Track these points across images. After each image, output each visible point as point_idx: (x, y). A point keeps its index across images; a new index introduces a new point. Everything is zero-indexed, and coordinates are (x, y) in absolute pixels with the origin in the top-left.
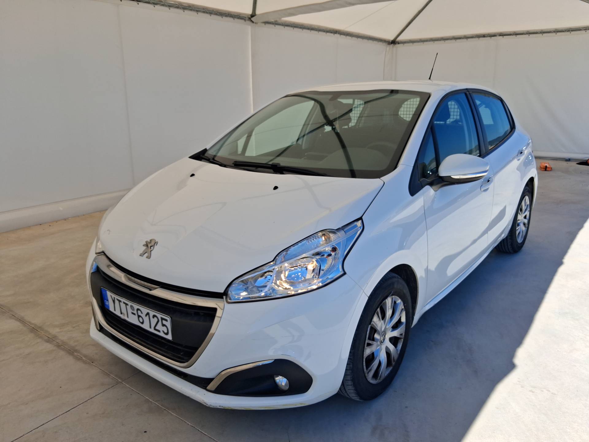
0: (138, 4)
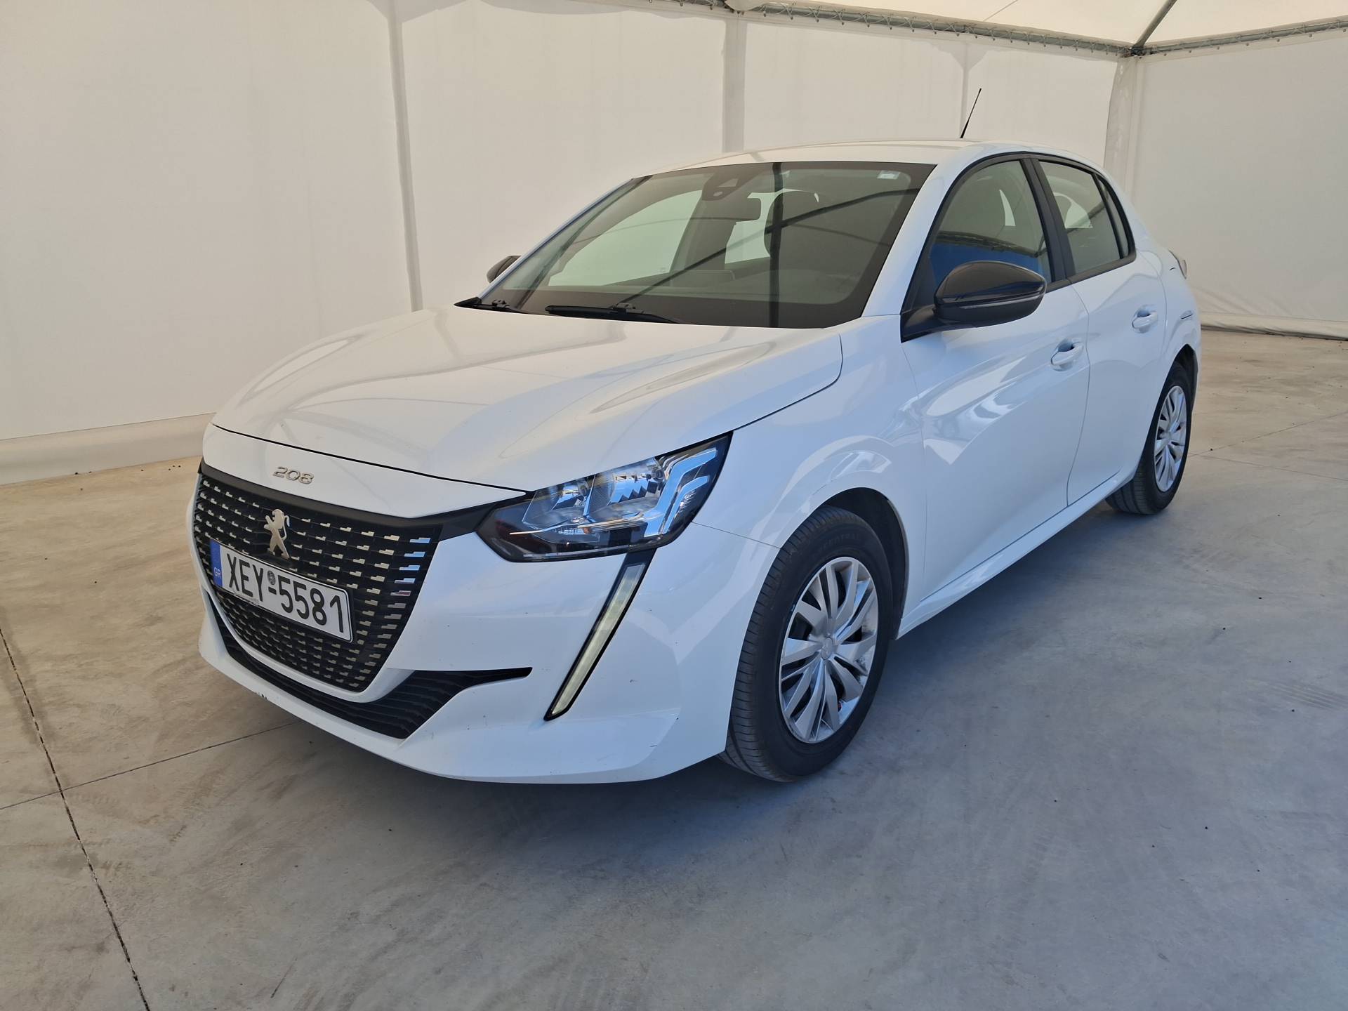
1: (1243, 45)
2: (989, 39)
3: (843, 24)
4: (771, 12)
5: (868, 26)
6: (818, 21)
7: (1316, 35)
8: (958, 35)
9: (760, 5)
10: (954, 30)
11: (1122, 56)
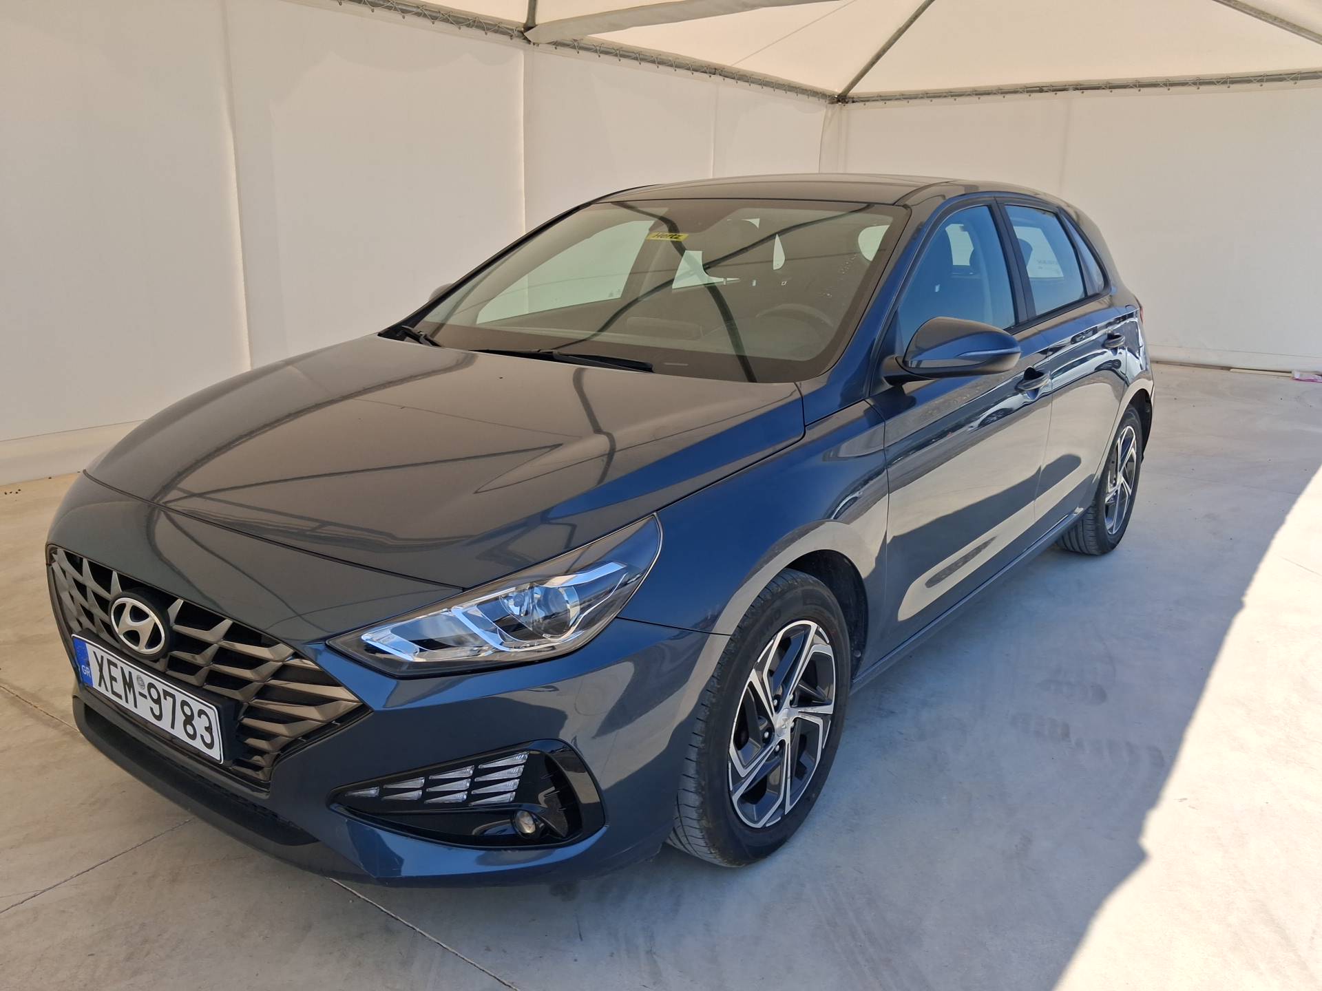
1: (927, 101)
2: (734, 82)
3: (620, 60)
4: (561, 46)
5: (640, 64)
6: (600, 57)
7: (983, 98)
8: (711, 76)
9: (556, 39)
10: (707, 71)
11: (829, 103)
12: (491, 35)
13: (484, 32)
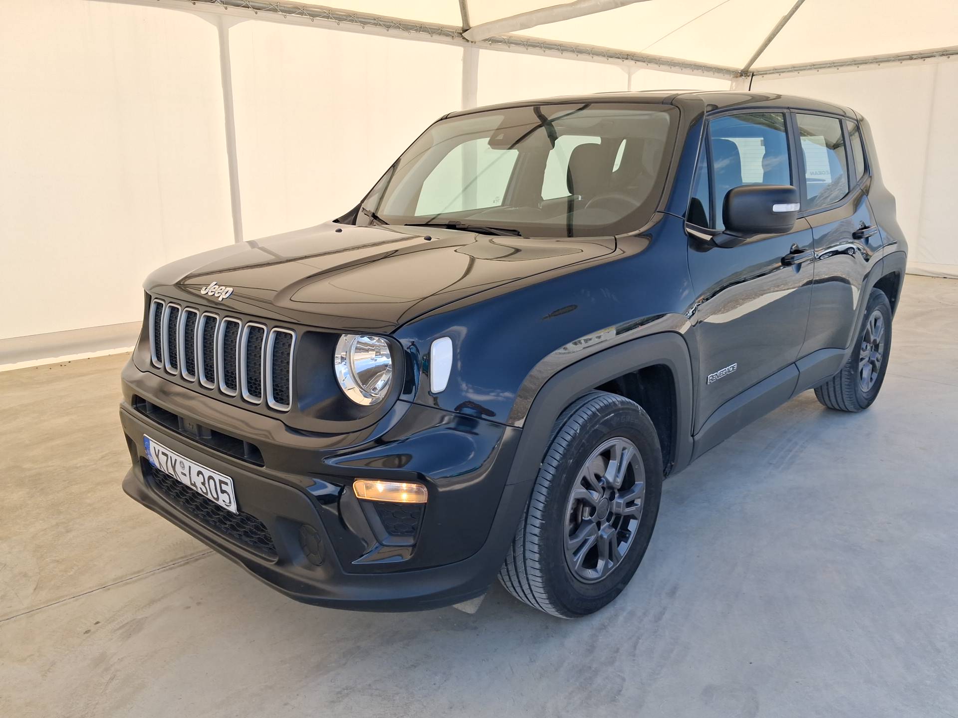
0: (256, 13)
1: (815, 71)
2: (644, 64)
3: (544, 52)
4: (495, 42)
5: (562, 53)
6: (527, 49)
7: (861, 67)
8: (623, 61)
9: (488, 38)
10: (620, 57)
11: (734, 77)
12: (435, 37)
13: (428, 36)
